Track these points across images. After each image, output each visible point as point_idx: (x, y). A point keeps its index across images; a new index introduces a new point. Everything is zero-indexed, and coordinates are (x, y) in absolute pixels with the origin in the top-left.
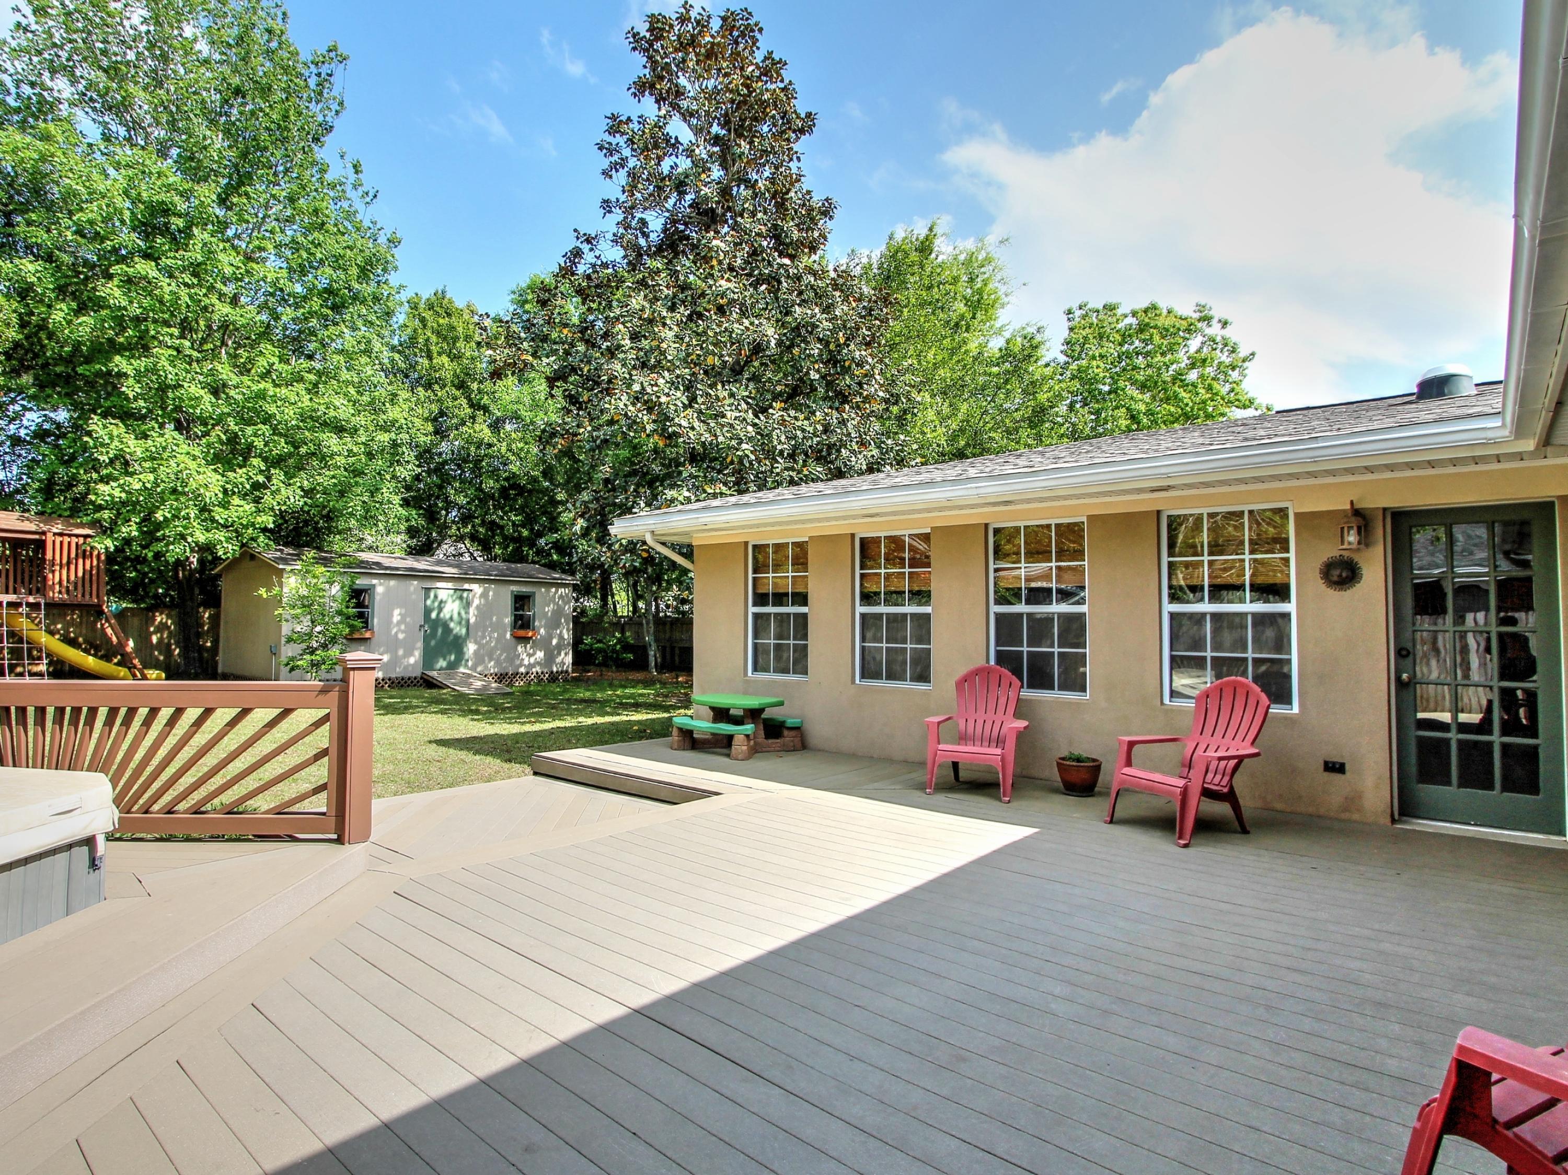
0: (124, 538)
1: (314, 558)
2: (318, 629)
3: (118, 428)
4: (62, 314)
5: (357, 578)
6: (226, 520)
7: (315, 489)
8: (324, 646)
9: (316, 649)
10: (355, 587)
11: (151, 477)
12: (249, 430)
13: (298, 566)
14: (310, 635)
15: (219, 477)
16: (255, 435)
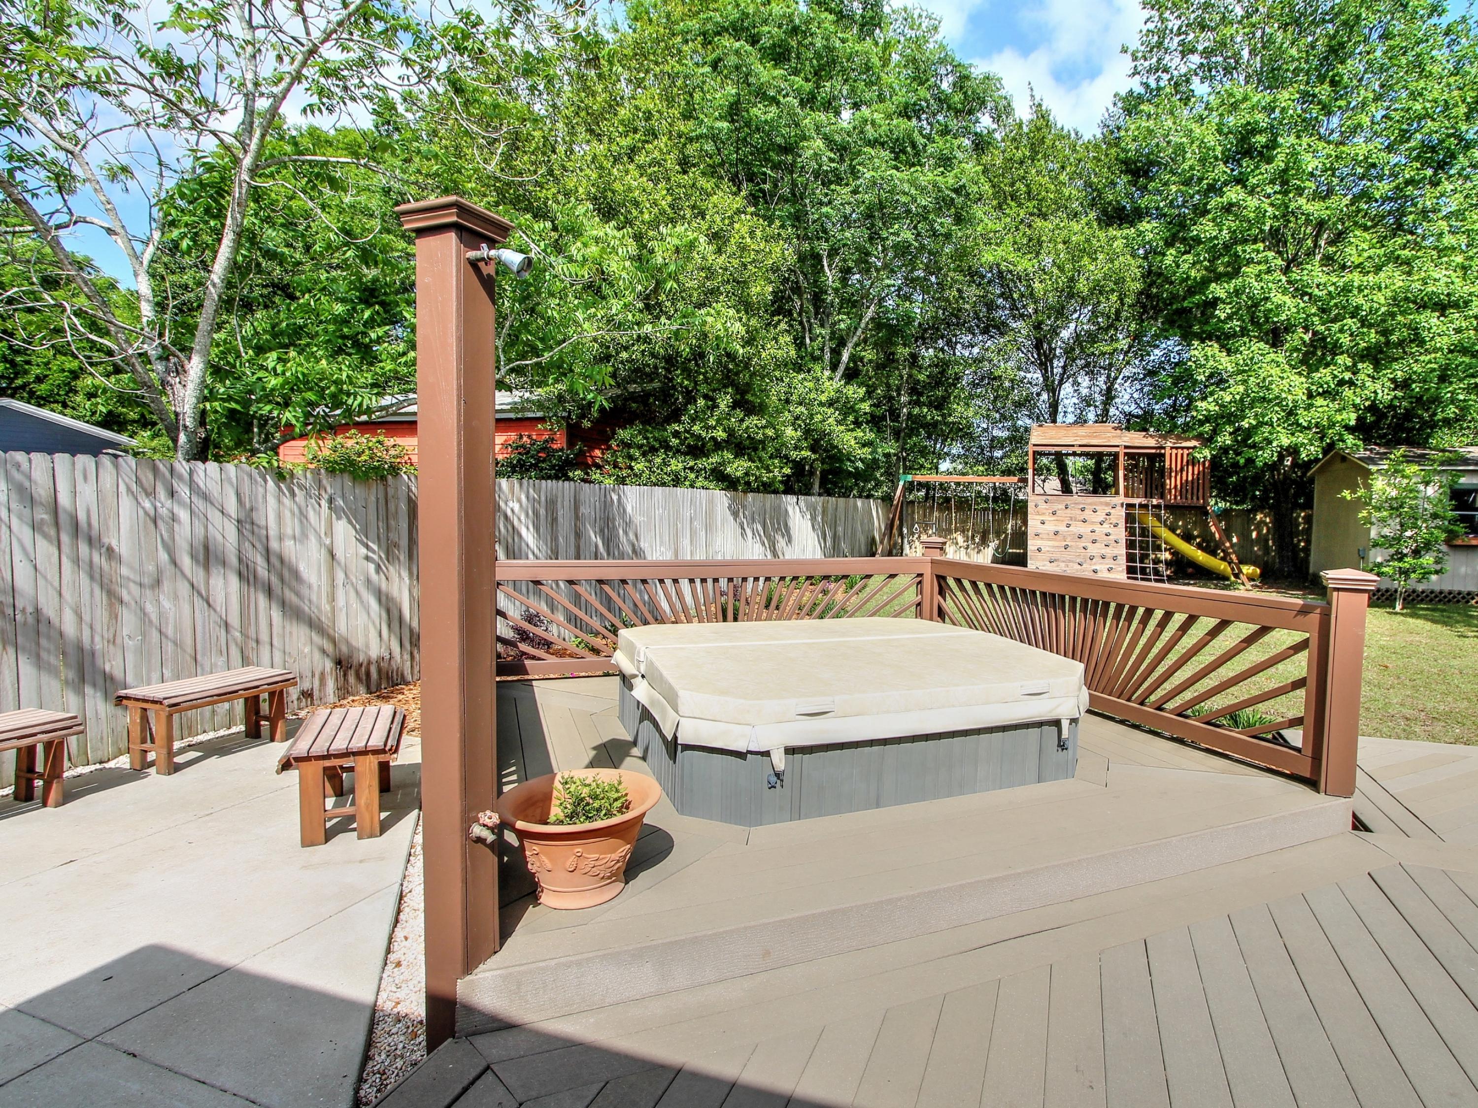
0: (1221, 447)
1: (1403, 456)
2: (1408, 533)
3: (1212, 349)
4: (1172, 258)
5: (1460, 477)
6: (1310, 422)
7: (1410, 378)
8: (1416, 553)
9: (1406, 555)
10: (1457, 487)
11: (1241, 389)
12: (1336, 327)
13: (1385, 465)
14: (1398, 539)
15: (1303, 379)
16: (1341, 331)
